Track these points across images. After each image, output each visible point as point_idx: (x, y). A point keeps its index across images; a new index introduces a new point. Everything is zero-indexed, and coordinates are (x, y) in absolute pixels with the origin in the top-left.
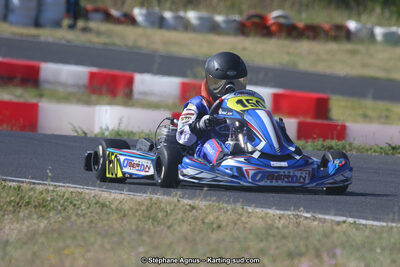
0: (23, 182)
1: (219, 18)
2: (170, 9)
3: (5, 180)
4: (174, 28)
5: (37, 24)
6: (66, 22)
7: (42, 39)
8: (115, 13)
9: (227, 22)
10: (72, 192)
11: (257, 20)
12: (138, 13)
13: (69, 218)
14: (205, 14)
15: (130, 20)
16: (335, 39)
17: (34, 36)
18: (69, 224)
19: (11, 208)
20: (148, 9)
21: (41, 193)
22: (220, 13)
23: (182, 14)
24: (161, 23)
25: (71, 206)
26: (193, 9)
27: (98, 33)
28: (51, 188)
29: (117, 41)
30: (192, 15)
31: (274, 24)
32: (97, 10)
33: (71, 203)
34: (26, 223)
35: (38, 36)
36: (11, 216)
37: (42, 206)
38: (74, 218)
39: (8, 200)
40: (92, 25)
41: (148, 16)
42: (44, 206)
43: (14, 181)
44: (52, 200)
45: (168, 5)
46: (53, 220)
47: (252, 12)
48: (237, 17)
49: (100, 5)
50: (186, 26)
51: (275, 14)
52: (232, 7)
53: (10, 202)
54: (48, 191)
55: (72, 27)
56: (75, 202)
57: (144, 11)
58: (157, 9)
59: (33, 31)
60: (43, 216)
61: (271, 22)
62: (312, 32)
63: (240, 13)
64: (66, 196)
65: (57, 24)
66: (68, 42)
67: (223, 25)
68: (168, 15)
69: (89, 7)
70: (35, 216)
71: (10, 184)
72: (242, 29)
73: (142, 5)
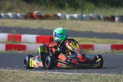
1: (18, 15)
2: (4, 13)
4: (4, 18)
9: (21, 15)
11: (30, 15)
14: (14, 13)
16: (54, 19)
22: (18, 13)
23: (7, 14)
24: (1, 17)
30: (10, 14)
31: (35, 16)
50: (8, 17)
51: (36, 12)
52: (22, 11)
62: (47, 17)
63: (25, 13)
67: (20, 17)
68: (2, 14)
72: (26, 17)
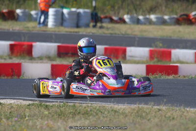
0: (76, 103)
1: (166, 17)
2: (142, 15)
3: (67, 102)
4: (145, 24)
5: (78, 26)
6: (92, 24)
7: (81, 33)
8: (115, 18)
9: (170, 19)
10: (100, 106)
11: (185, 17)
12: (126, 17)
13: (99, 118)
14: (159, 16)
15: (122, 21)
17: (76, 32)
18: (99, 122)
19: (71, 116)
20: (131, 15)
21: (85, 108)
22: (166, 15)
23: (148, 16)
24: (138, 22)
25: (100, 113)
26: (153, 14)
27: (108, 29)
28: (90, 105)
29: (117, 32)
30: (153, 17)
32: (106, 17)
33: (100, 111)
34: (79, 122)
35: (79, 32)
36: (71, 119)
37: (86, 114)
38: (102, 118)
39: (69, 111)
40: (104, 25)
41: (131, 19)
42: (87, 114)
43: (71, 103)
44: (91, 110)
45: (141, 13)
46: (91, 120)
47: (182, 13)
48: (175, 16)
49: (107, 15)
50: (150, 22)
51: (193, 13)
52: (172, 12)
53: (71, 113)
54: (88, 106)
55: (94, 26)
56: (101, 111)
57: (129, 16)
58: (135, 15)
59: (76, 30)
60: (87, 119)
61: (192, 17)
63: (176, 14)
64: (97, 108)
65: (87, 26)
66: (93, 33)
67: (168, 21)
68: (141, 17)
69: (102, 16)
70: (83, 119)
71: (70, 104)
72: (178, 22)
73: (128, 14)
